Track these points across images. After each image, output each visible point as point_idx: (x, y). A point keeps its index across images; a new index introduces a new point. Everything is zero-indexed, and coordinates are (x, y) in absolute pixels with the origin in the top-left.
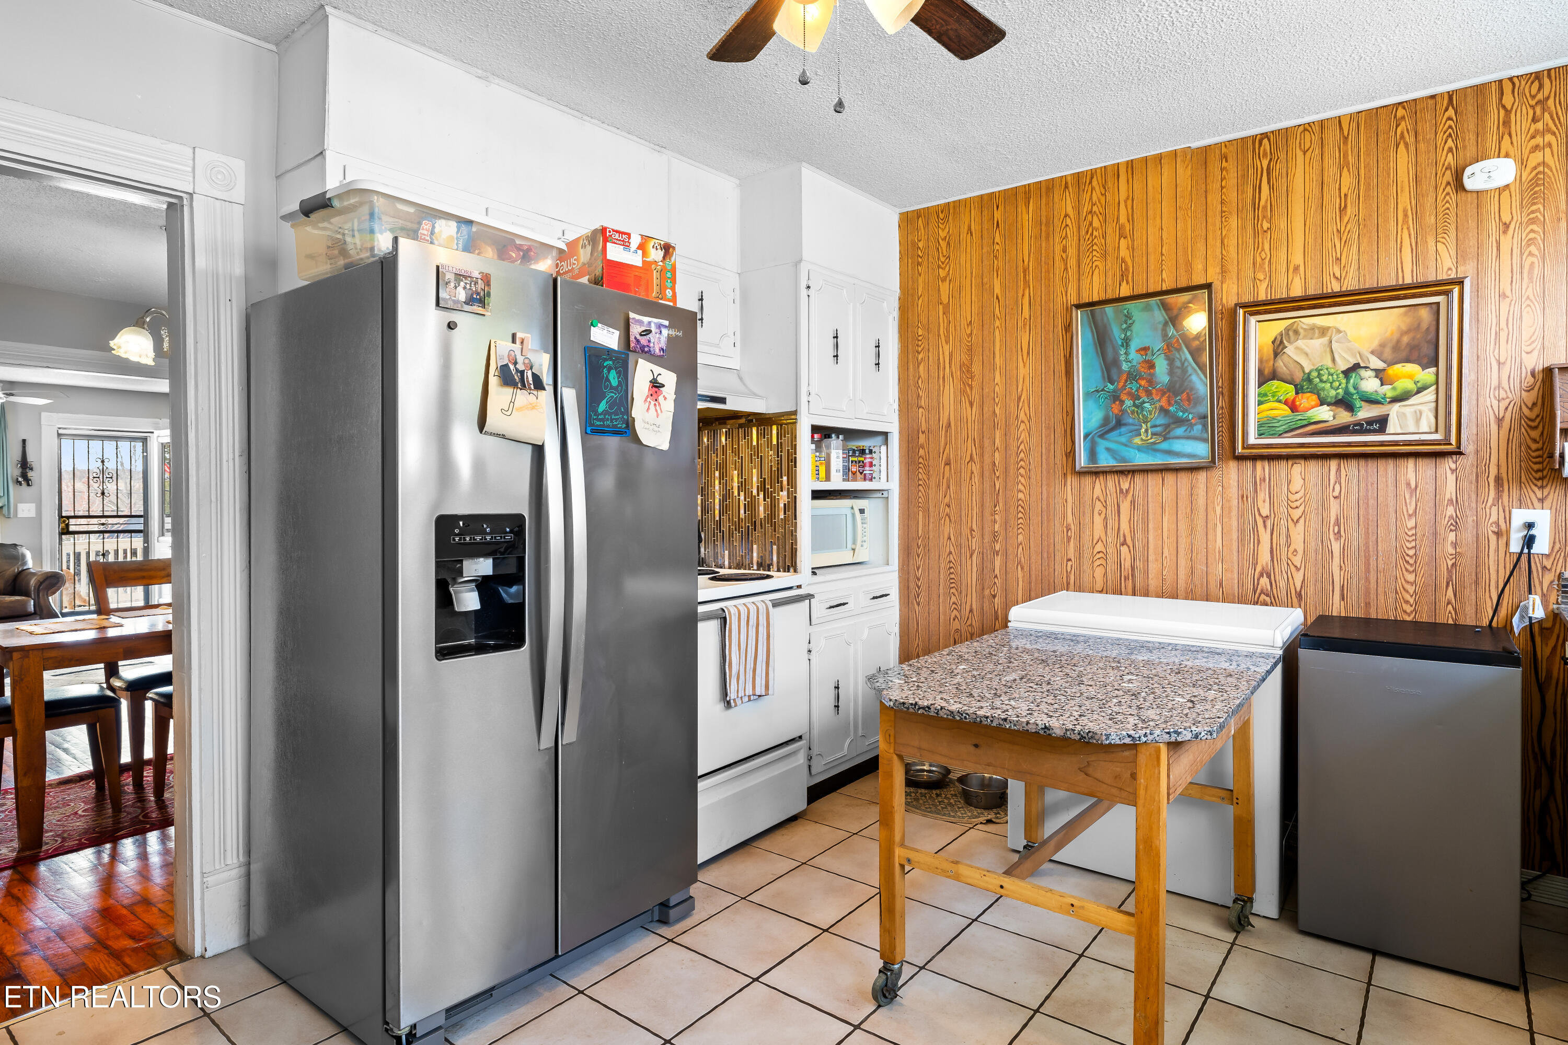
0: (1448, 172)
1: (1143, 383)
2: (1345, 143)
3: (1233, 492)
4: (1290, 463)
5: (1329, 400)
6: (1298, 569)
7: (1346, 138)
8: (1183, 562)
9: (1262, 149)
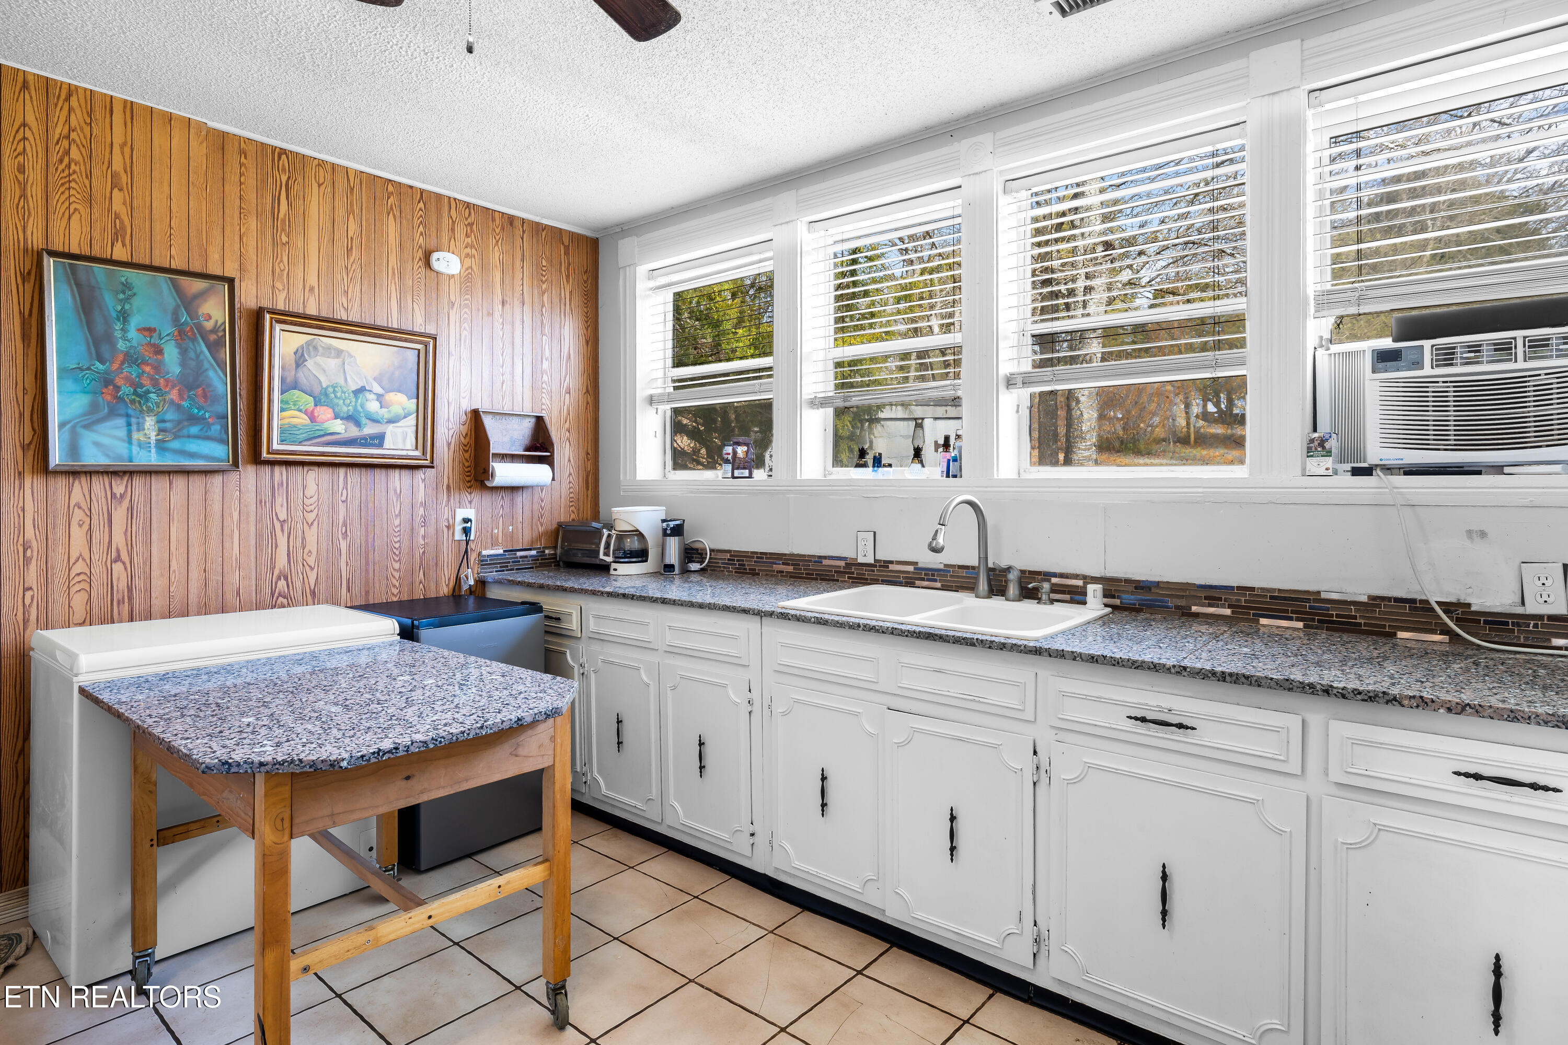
0: (420, 250)
1: (148, 369)
2: (352, 192)
3: (251, 497)
4: (306, 469)
5: (342, 415)
6: (312, 569)
7: (352, 189)
8: (195, 574)
9: (281, 162)
